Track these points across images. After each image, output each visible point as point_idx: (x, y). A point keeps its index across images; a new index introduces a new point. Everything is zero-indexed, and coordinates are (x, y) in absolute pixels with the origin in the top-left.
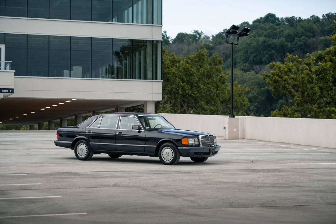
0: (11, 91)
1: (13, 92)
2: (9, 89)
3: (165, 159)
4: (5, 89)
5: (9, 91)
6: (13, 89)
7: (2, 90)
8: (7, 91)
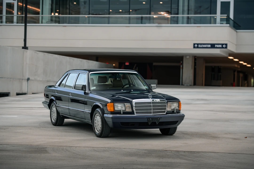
0: (224, 46)
1: (226, 47)
2: (222, 45)
3: (96, 129)
4: (218, 44)
5: (222, 46)
6: (226, 45)
7: (216, 46)
8: (221, 46)
